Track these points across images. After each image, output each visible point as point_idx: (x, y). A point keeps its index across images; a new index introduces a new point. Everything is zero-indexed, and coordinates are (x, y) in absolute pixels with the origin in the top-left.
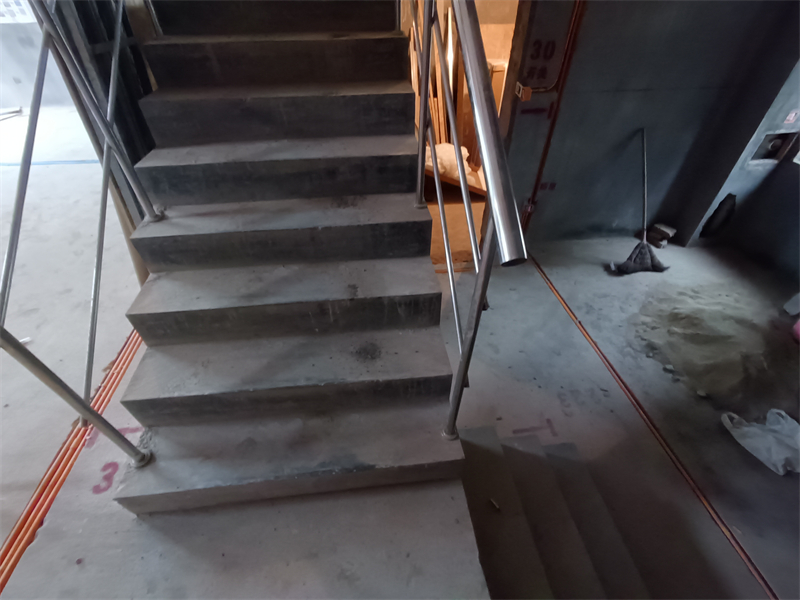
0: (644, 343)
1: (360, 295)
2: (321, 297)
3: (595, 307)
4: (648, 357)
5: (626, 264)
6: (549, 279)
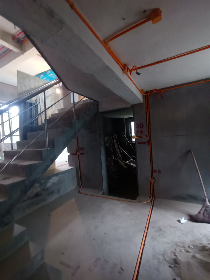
0: (175, 257)
3: (163, 230)
4: (170, 266)
5: (197, 215)
6: (151, 212)
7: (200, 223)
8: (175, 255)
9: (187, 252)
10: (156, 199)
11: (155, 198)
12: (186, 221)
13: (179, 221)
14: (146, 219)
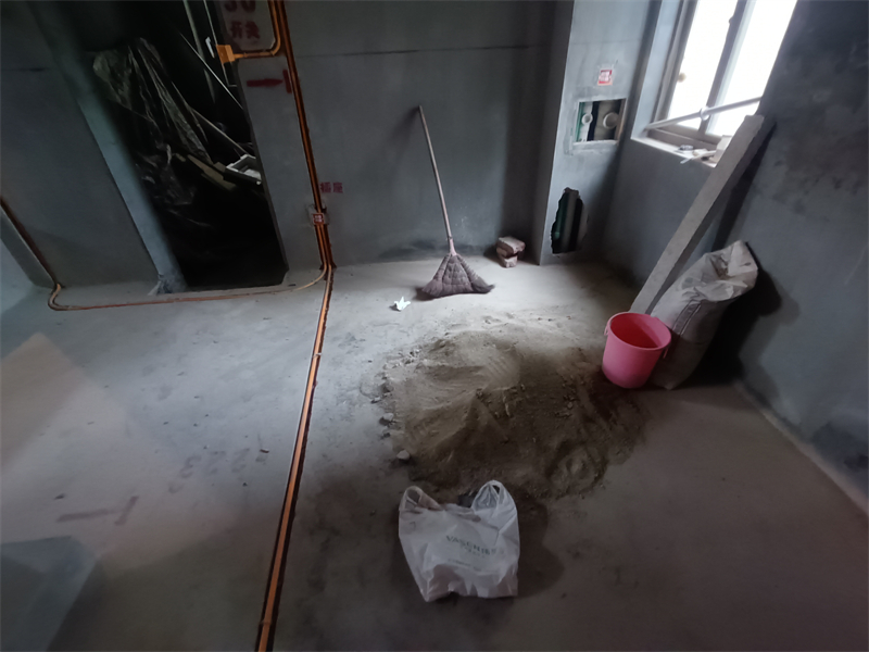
3: (358, 338)
4: (373, 402)
5: (431, 283)
6: (328, 306)
7: (436, 300)
8: (385, 378)
9: (408, 362)
10: (338, 269)
11: (334, 267)
12: (409, 303)
13: (394, 308)
14: (314, 327)
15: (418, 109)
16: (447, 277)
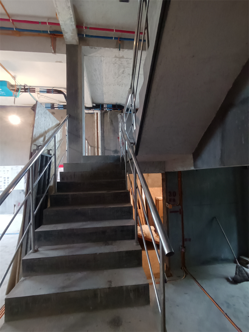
1: (113, 285)
2: (95, 287)
3: (230, 303)
5: (236, 277)
6: (202, 287)
11: (185, 268)
15: (215, 217)
16: (240, 274)
